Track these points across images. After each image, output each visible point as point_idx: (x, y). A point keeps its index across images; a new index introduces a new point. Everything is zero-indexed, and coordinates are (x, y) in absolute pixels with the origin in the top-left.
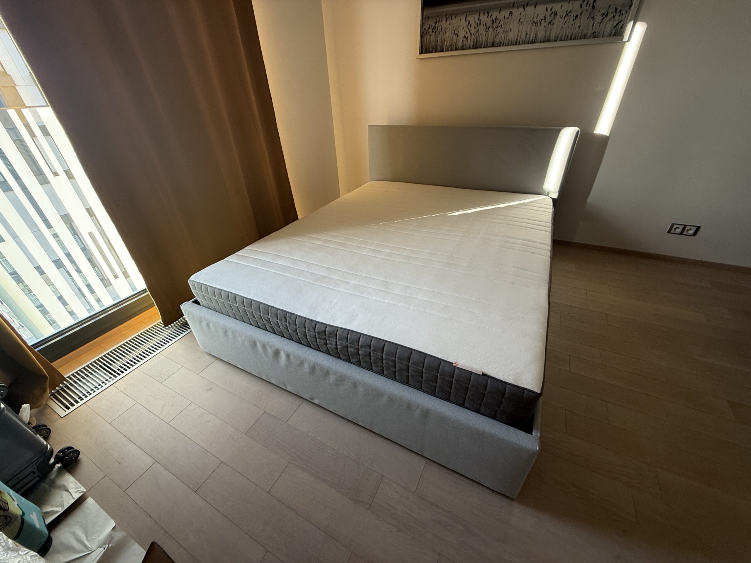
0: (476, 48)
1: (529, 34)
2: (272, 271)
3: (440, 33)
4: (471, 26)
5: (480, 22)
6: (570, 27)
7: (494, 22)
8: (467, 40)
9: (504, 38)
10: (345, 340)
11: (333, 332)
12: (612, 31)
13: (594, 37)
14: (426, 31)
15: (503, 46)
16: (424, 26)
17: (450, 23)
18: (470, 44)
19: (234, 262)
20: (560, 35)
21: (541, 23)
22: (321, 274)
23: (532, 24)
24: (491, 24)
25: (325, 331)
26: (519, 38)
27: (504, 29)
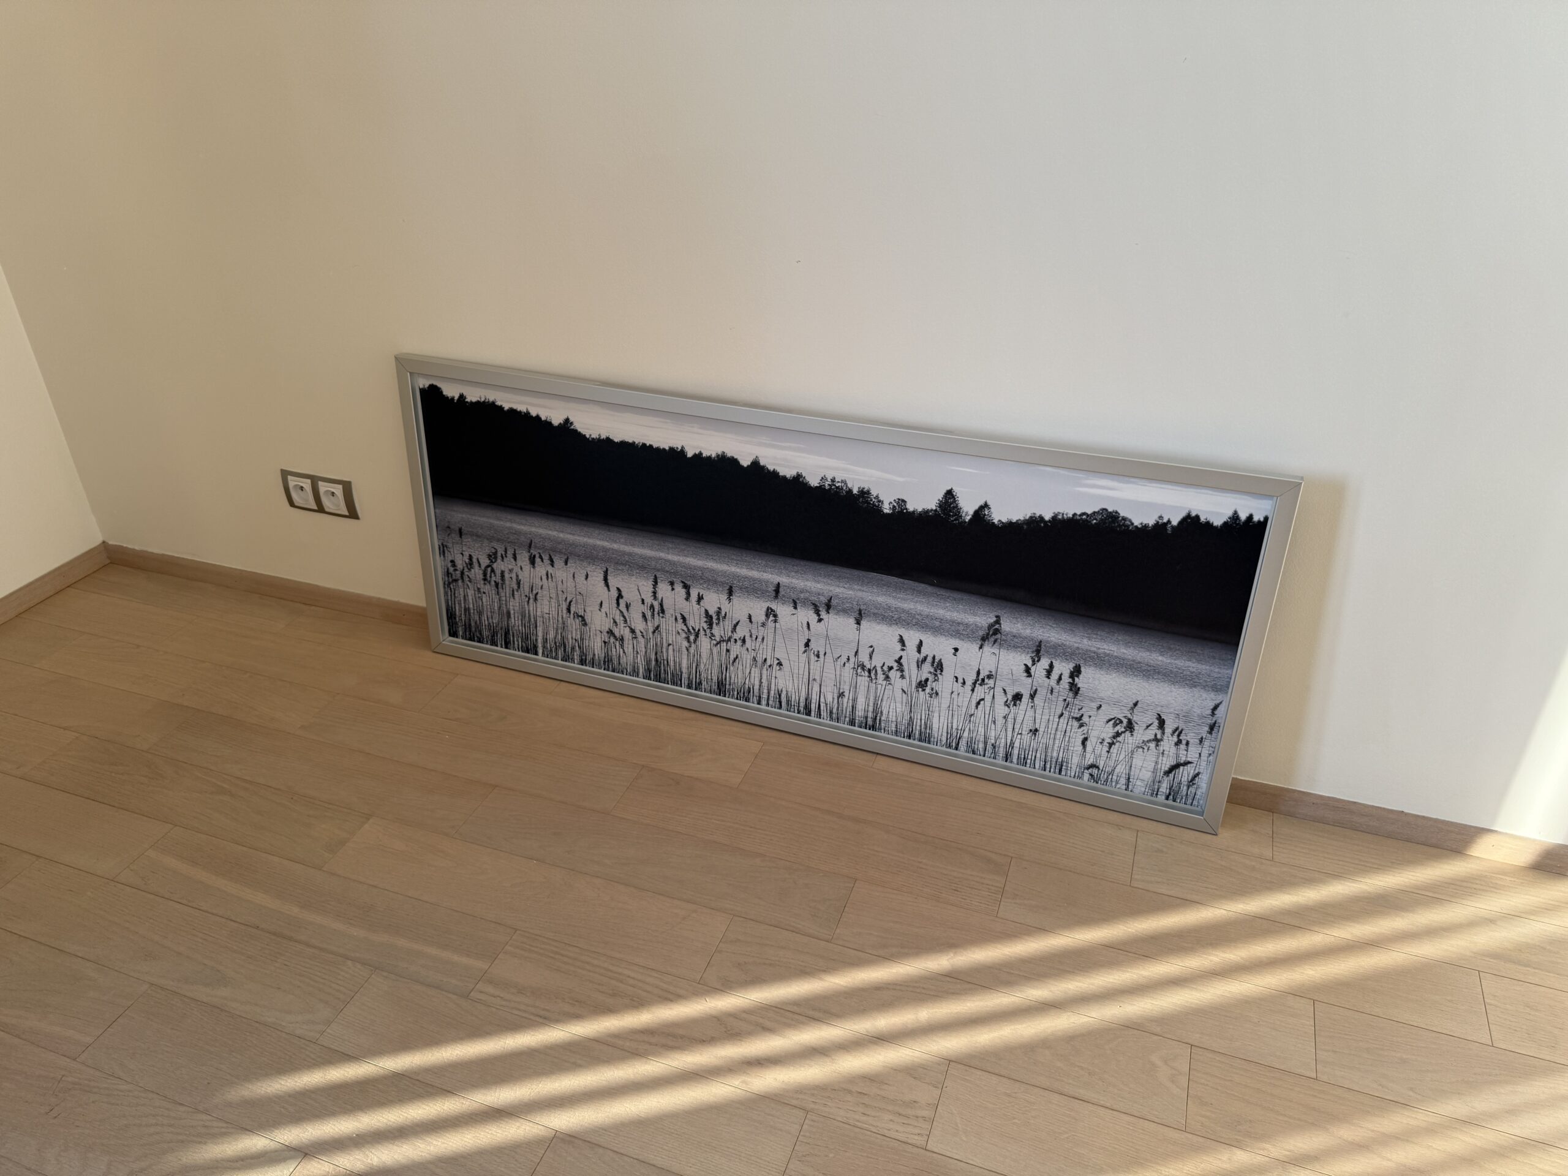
0: (658, 678)
1: (849, 695)
3: (516, 593)
5: (661, 605)
7: (715, 621)
8: (622, 646)
9: (761, 682)
12: (1159, 783)
18: (635, 662)
20: (966, 734)
21: (887, 678)
23: (855, 669)
24: (705, 626)
26: (814, 698)
27: (753, 654)
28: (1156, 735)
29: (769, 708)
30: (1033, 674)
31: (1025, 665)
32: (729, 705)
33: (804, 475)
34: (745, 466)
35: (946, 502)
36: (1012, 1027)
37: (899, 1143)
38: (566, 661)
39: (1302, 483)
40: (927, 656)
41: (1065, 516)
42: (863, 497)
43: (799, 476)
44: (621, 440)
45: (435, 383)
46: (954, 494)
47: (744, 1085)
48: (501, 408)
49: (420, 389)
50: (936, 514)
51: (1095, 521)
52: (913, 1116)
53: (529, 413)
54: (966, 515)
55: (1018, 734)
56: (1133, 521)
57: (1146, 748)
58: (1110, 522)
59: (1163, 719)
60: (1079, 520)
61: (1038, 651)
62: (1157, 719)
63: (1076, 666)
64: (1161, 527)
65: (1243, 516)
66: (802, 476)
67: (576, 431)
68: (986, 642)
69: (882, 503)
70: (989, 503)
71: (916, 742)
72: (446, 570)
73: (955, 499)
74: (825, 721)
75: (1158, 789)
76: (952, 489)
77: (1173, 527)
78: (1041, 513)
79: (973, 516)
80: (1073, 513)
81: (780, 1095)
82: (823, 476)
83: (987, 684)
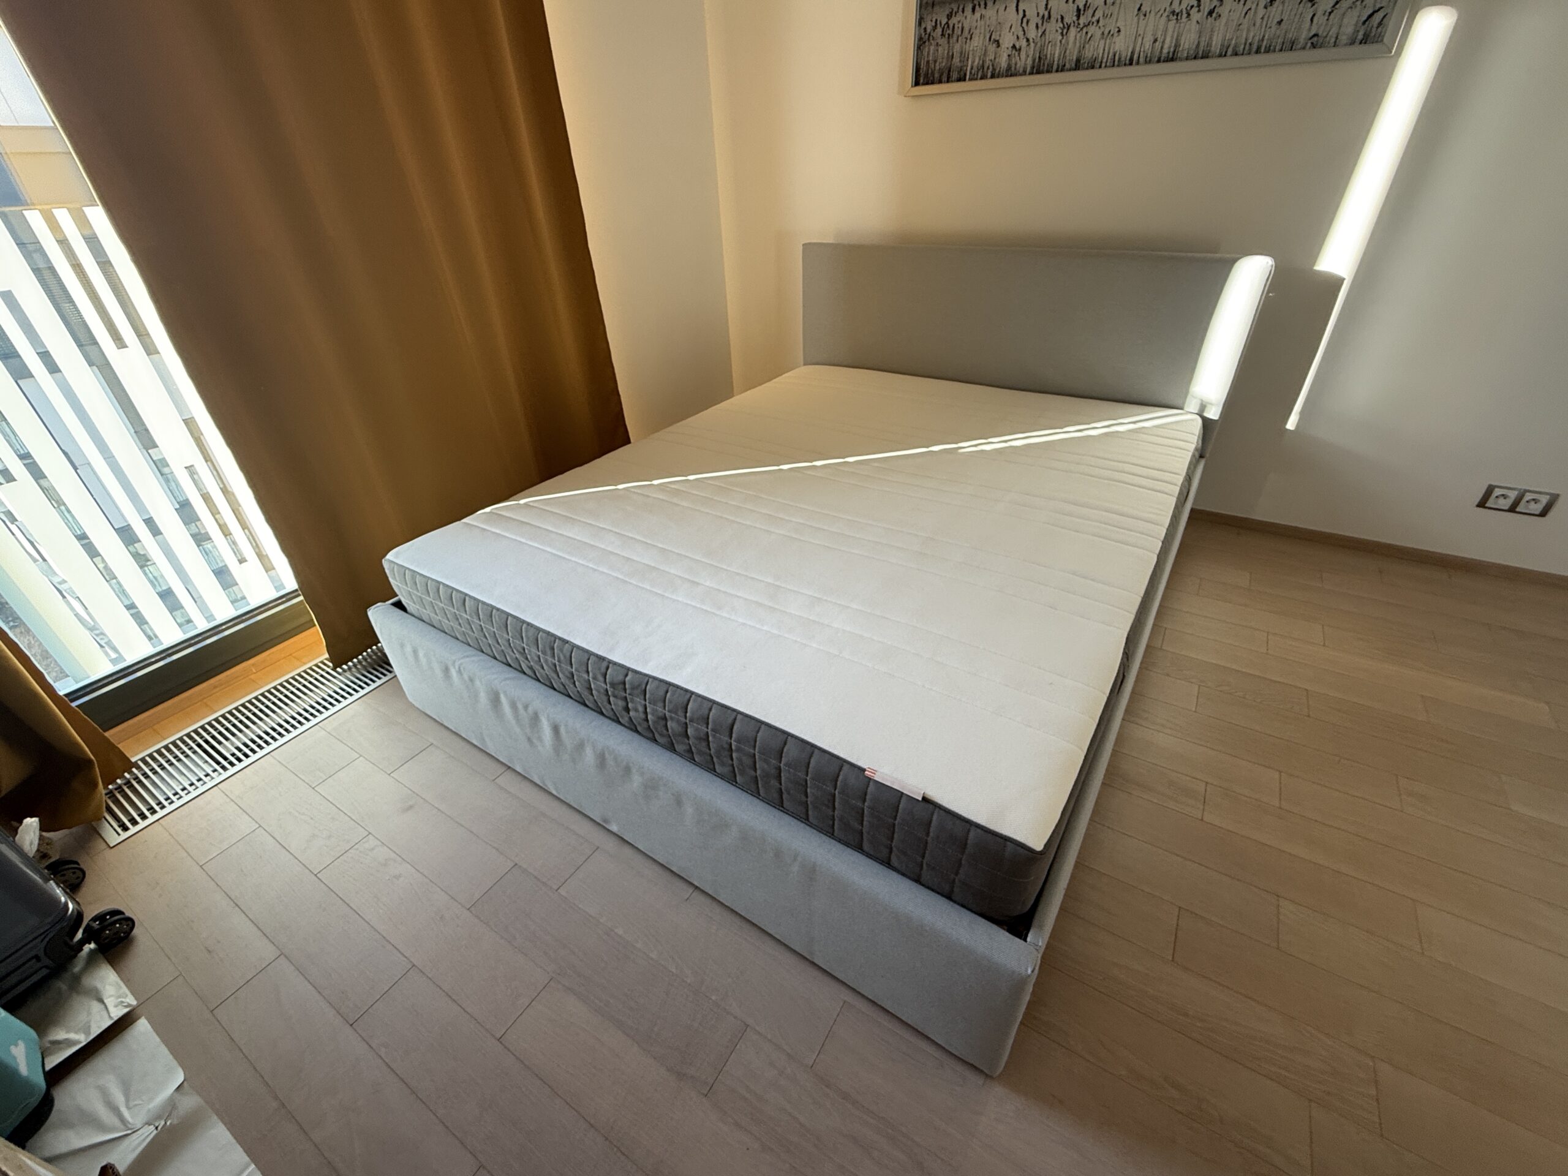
0: (1038, 72)
1: (1160, 40)
2: (549, 549)
3: (960, 38)
4: (1029, 24)
5: (1049, 13)
6: (1259, 21)
7: (1082, 12)
8: (1019, 54)
9: (1104, 50)
10: (661, 704)
11: (639, 685)
12: (1358, 31)
13: (1314, 46)
14: (927, 36)
15: (1100, 67)
16: (922, 23)
17: (982, 17)
18: (1025, 64)
19: (479, 527)
20: (1233, 42)
21: (1189, 15)
22: (646, 562)
23: (1168, 16)
24: (1075, 18)
25: (624, 683)
26: (1137, 49)
27: (1102, 29)
38: (982, 79)
72: (920, 36)
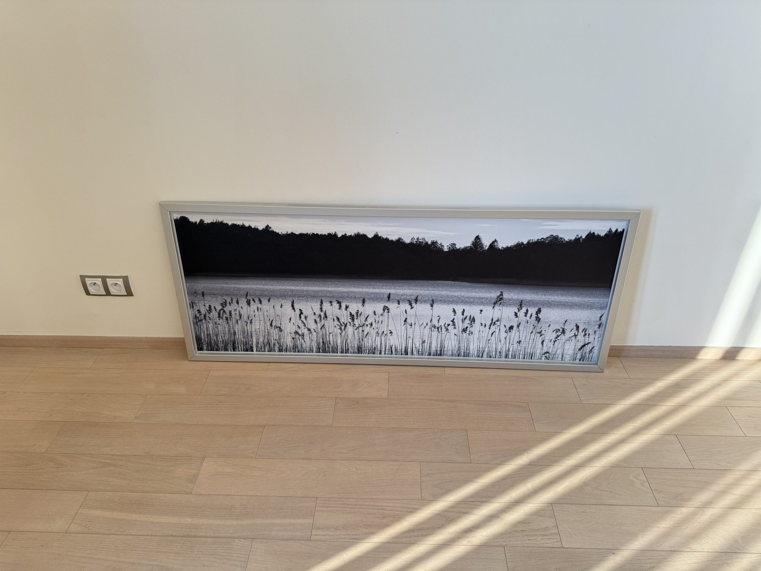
28: (575, 333)
29: (386, 355)
30: (518, 316)
31: (515, 312)
32: (365, 357)
33: (402, 238)
34: (371, 237)
35: (476, 242)
36: (569, 481)
37: (551, 548)
38: (270, 352)
39: (640, 212)
40: (467, 316)
41: (533, 241)
42: (434, 245)
43: (400, 239)
44: (300, 233)
45: (184, 215)
46: (480, 237)
47: (469, 543)
48: (227, 224)
49: (174, 220)
50: (471, 248)
51: (547, 241)
52: (550, 534)
53: (244, 225)
54: (486, 247)
55: (512, 344)
56: (565, 239)
57: (570, 340)
58: (554, 241)
59: (578, 326)
60: (540, 242)
61: (521, 305)
62: (576, 326)
63: (539, 309)
64: (577, 240)
65: (614, 230)
66: (401, 239)
67: (273, 231)
68: (496, 305)
69: (444, 246)
70: (497, 240)
71: (462, 358)
72: (194, 316)
73: (480, 240)
74: (415, 356)
75: (576, 357)
76: (479, 235)
77: (583, 239)
78: (522, 241)
79: (489, 247)
80: (537, 239)
81: (488, 542)
82: (412, 237)
83: (496, 324)
